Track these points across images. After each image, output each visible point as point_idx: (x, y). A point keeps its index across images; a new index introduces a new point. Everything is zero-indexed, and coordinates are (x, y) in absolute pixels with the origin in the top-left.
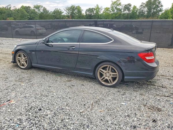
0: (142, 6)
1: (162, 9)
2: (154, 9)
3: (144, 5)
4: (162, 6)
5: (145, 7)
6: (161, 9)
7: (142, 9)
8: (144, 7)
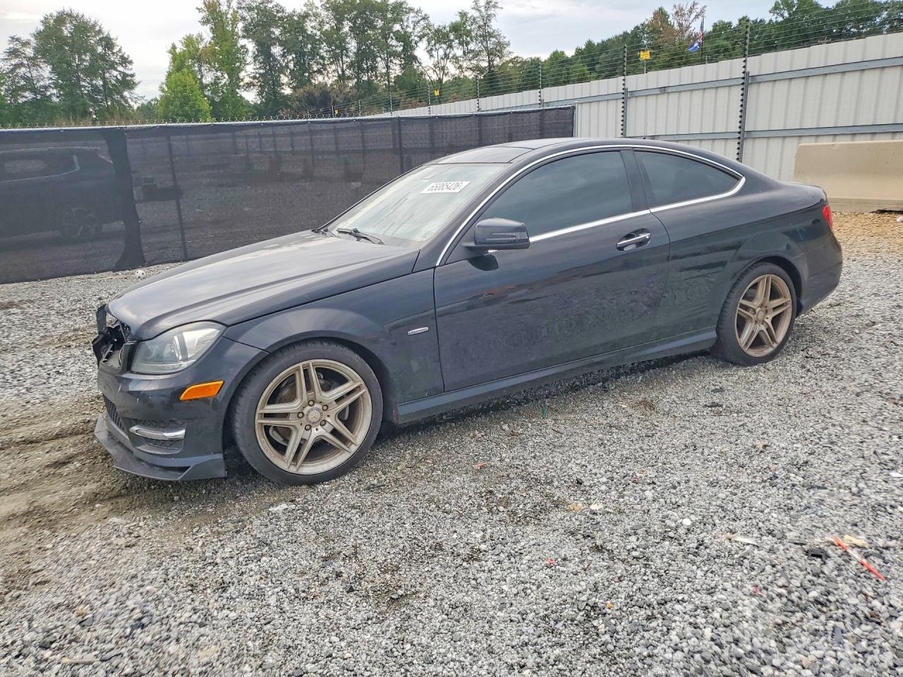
0: (13, 53)
1: (132, 76)
2: (92, 71)
3: (29, 52)
4: (125, 61)
5: (34, 58)
6: (125, 75)
7: (23, 70)
8: (33, 62)
